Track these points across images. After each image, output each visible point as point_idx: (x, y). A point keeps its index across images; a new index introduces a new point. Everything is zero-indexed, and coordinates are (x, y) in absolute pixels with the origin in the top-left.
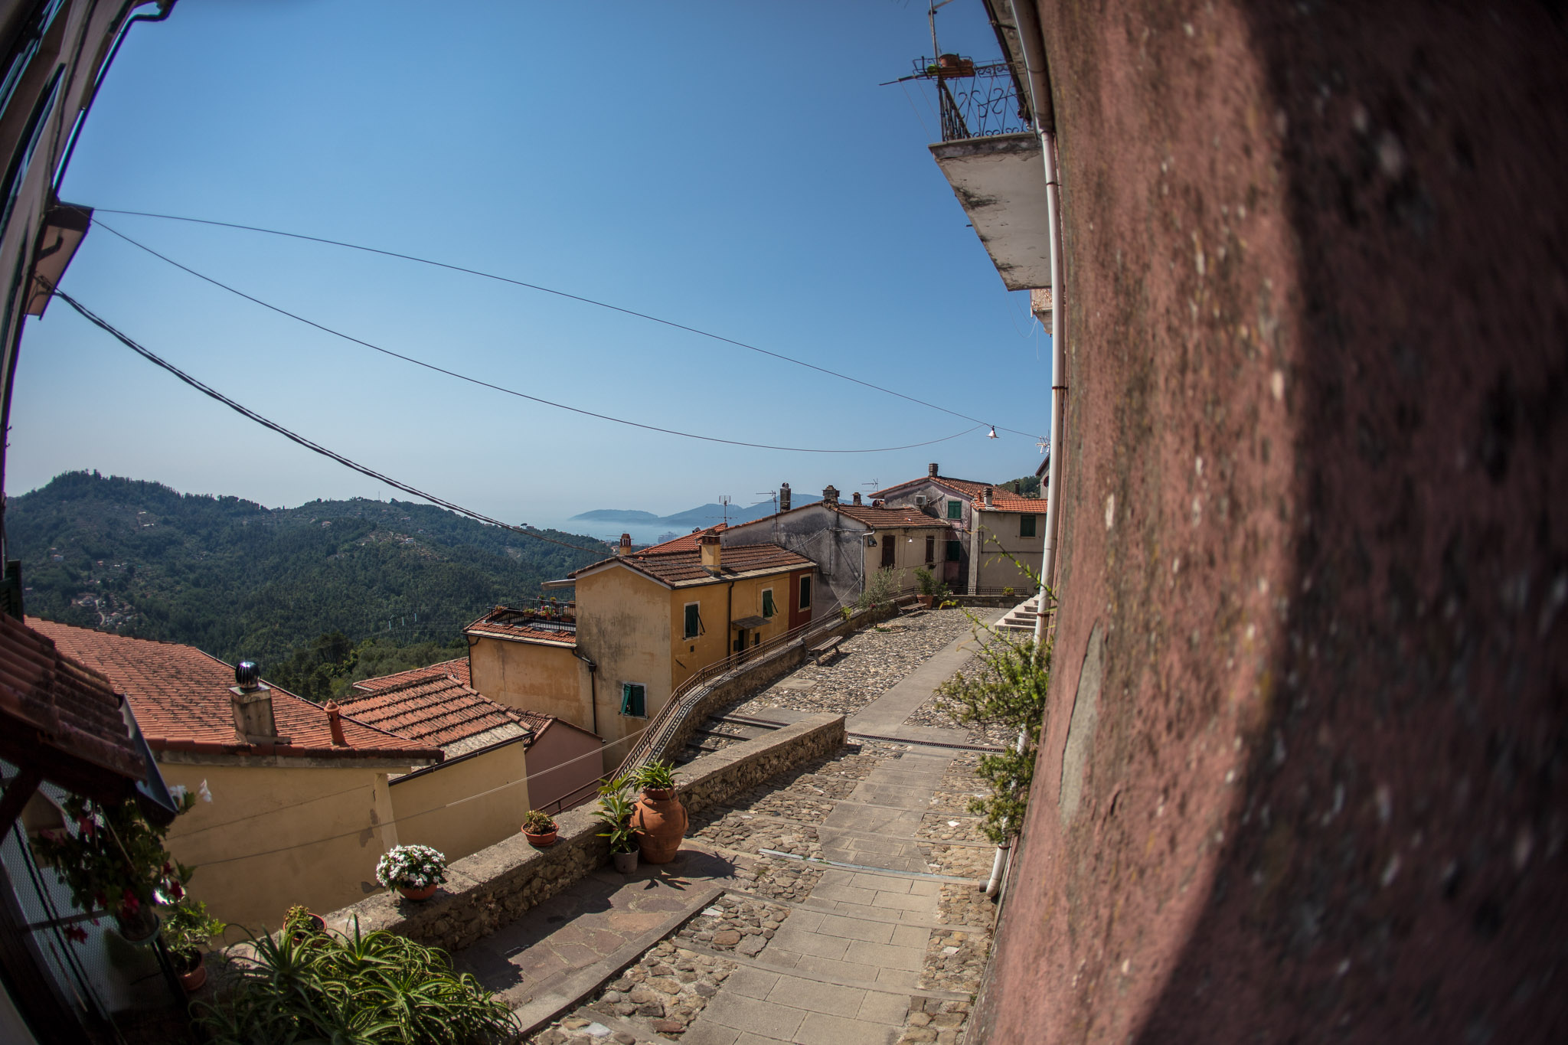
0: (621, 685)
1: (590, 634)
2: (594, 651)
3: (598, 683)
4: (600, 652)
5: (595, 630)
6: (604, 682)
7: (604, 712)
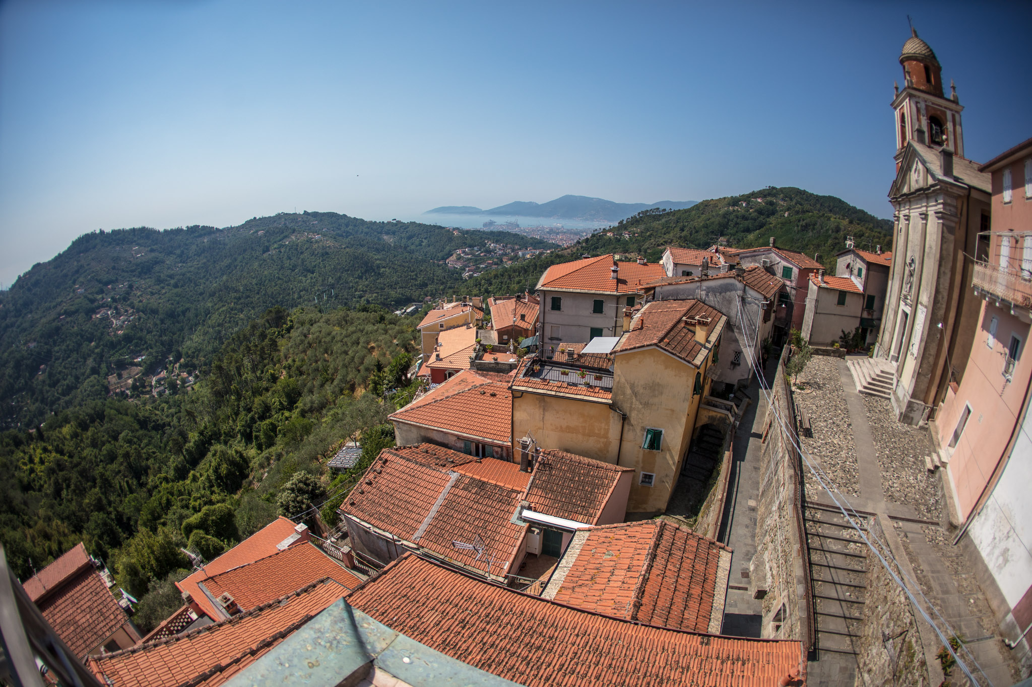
0: (645, 429)
1: (624, 394)
2: (626, 407)
3: (626, 427)
4: (631, 407)
5: (629, 391)
6: (631, 427)
7: (627, 446)
